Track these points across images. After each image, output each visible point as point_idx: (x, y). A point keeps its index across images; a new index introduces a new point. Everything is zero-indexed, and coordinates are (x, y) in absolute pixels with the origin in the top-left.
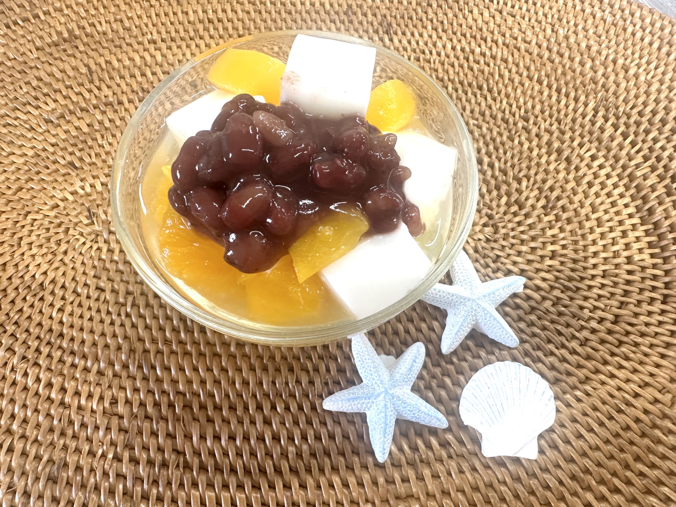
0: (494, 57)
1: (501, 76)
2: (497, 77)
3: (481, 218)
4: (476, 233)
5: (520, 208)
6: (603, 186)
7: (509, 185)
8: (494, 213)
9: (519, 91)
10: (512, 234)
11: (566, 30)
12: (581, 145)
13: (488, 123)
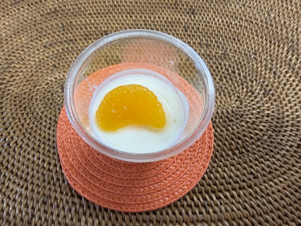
0: (241, 26)
1: (244, 34)
2: (242, 35)
3: (235, 97)
4: (232, 104)
5: (253, 94)
6: (291, 85)
7: (247, 83)
8: (241, 95)
9: (252, 41)
10: (249, 105)
11: (274, 14)
12: (281, 67)
13: (238, 55)
